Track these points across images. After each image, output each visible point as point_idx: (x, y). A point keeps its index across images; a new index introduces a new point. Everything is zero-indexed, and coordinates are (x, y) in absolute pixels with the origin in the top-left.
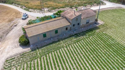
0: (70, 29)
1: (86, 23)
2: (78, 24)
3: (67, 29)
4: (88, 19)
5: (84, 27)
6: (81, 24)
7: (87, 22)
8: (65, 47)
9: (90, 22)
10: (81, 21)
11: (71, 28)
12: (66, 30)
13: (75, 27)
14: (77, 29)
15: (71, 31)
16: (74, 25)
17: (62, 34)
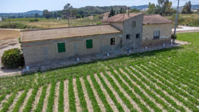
0: (119, 43)
1: (153, 38)
2: (137, 36)
3: (112, 41)
4: (157, 28)
5: (150, 45)
6: (144, 38)
7: (155, 36)
8: (108, 70)
9: (160, 37)
10: (144, 31)
11: (121, 41)
12: (112, 44)
13: (130, 41)
14: (134, 47)
15: (123, 49)
16: (128, 37)
17: (101, 52)
